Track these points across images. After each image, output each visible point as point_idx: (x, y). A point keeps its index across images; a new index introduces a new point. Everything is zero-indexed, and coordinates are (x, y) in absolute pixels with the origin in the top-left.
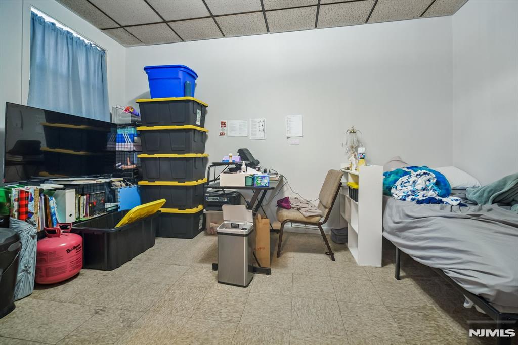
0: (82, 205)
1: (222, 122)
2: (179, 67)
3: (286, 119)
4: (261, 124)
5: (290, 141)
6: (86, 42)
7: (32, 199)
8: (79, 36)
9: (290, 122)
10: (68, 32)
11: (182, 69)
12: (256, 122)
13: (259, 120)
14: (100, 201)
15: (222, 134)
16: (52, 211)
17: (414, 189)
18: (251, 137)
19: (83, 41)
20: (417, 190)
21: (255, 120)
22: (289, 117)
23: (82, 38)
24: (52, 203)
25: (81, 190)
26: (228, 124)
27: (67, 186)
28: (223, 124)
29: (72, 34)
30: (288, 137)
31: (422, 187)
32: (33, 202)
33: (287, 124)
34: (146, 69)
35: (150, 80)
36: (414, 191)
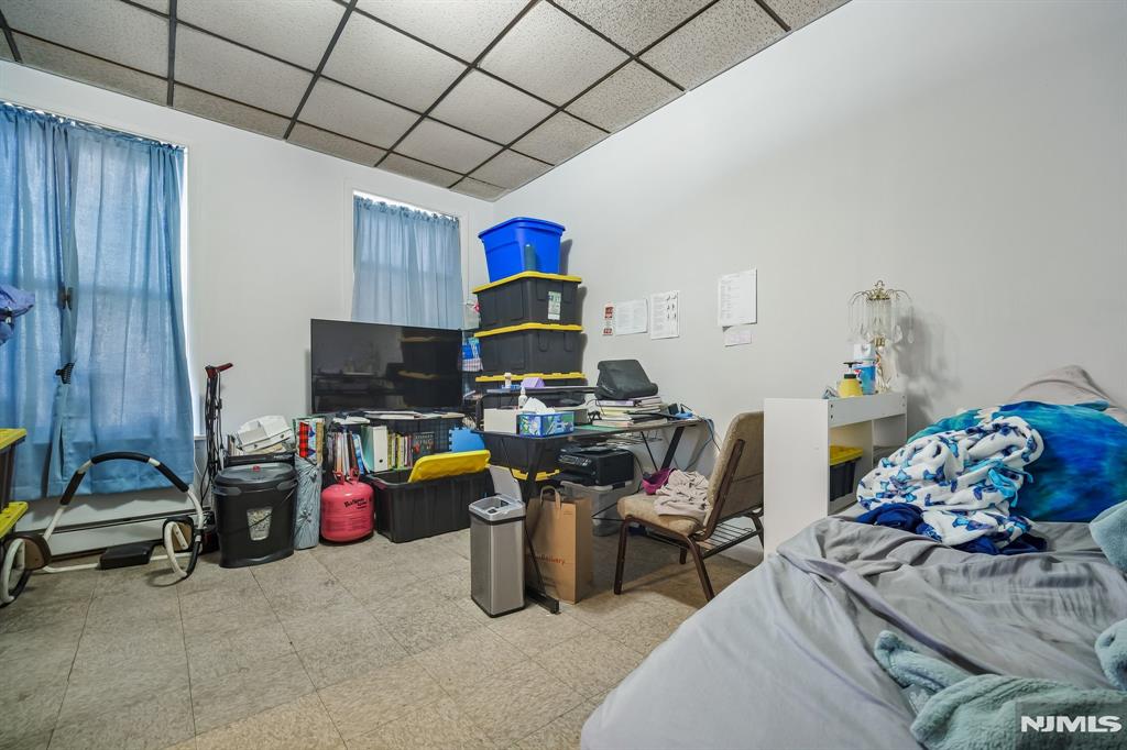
0: (401, 449)
1: (607, 309)
2: (514, 222)
3: (720, 285)
4: (671, 302)
5: (729, 337)
6: (430, 214)
7: (312, 434)
8: (417, 209)
9: (729, 289)
10: (402, 209)
11: (522, 224)
12: (662, 299)
13: (666, 295)
14: (425, 446)
15: (608, 332)
16: (357, 452)
17: (902, 476)
18: (653, 334)
19: (425, 214)
20: (910, 478)
21: (661, 295)
22: (726, 277)
23: (422, 211)
24: (357, 441)
25: (396, 428)
26: (616, 312)
27: (376, 422)
28: (609, 310)
29: (407, 210)
30: (725, 328)
31: (926, 473)
32: (314, 437)
33: (723, 295)
34: (480, 237)
35: (488, 253)
36: (903, 483)
